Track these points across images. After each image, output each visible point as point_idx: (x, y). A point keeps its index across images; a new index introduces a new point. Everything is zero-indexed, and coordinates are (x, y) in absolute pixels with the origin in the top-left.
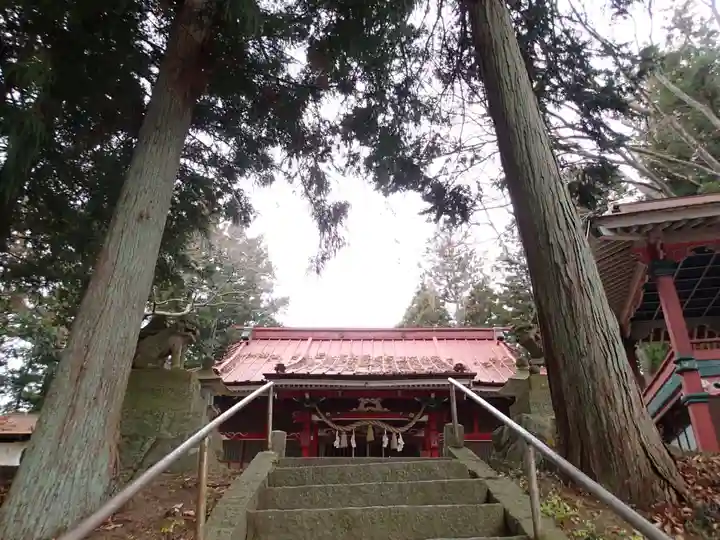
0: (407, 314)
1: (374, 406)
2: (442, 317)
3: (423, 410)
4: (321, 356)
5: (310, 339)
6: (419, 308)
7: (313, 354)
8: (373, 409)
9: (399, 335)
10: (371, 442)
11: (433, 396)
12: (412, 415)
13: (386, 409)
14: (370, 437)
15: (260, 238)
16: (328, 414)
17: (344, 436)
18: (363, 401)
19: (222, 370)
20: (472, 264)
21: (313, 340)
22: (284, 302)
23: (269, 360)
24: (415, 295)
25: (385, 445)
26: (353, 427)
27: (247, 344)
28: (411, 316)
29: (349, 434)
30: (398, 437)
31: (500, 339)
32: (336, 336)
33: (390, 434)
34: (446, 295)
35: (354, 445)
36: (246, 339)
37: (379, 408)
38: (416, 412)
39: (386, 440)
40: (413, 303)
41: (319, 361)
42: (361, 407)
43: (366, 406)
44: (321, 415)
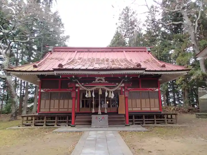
0: (111, 42)
1: (102, 80)
2: (124, 43)
3: (122, 82)
4: (80, 59)
5: (76, 51)
6: (116, 40)
7: (77, 58)
8: (101, 81)
9: (110, 50)
10: (100, 95)
11: (126, 76)
12: (117, 84)
13: (107, 82)
14: (100, 93)
15: (57, 12)
16: (83, 84)
17: (90, 93)
18: (97, 78)
19: (39, 65)
20: (136, 24)
21: (77, 52)
22: (68, 37)
23: (59, 60)
24: (114, 35)
25: (106, 96)
26: (93, 89)
27: (51, 53)
28: (113, 43)
29: (91, 92)
30: (112, 93)
31: (149, 51)
32: (86, 50)
33: (108, 92)
34: (126, 35)
35: (94, 96)
36: (50, 51)
37: (104, 81)
38: (119, 82)
39: (106, 94)
40: (114, 38)
41: (80, 61)
42: (97, 81)
43: (98, 80)
44: (80, 84)
